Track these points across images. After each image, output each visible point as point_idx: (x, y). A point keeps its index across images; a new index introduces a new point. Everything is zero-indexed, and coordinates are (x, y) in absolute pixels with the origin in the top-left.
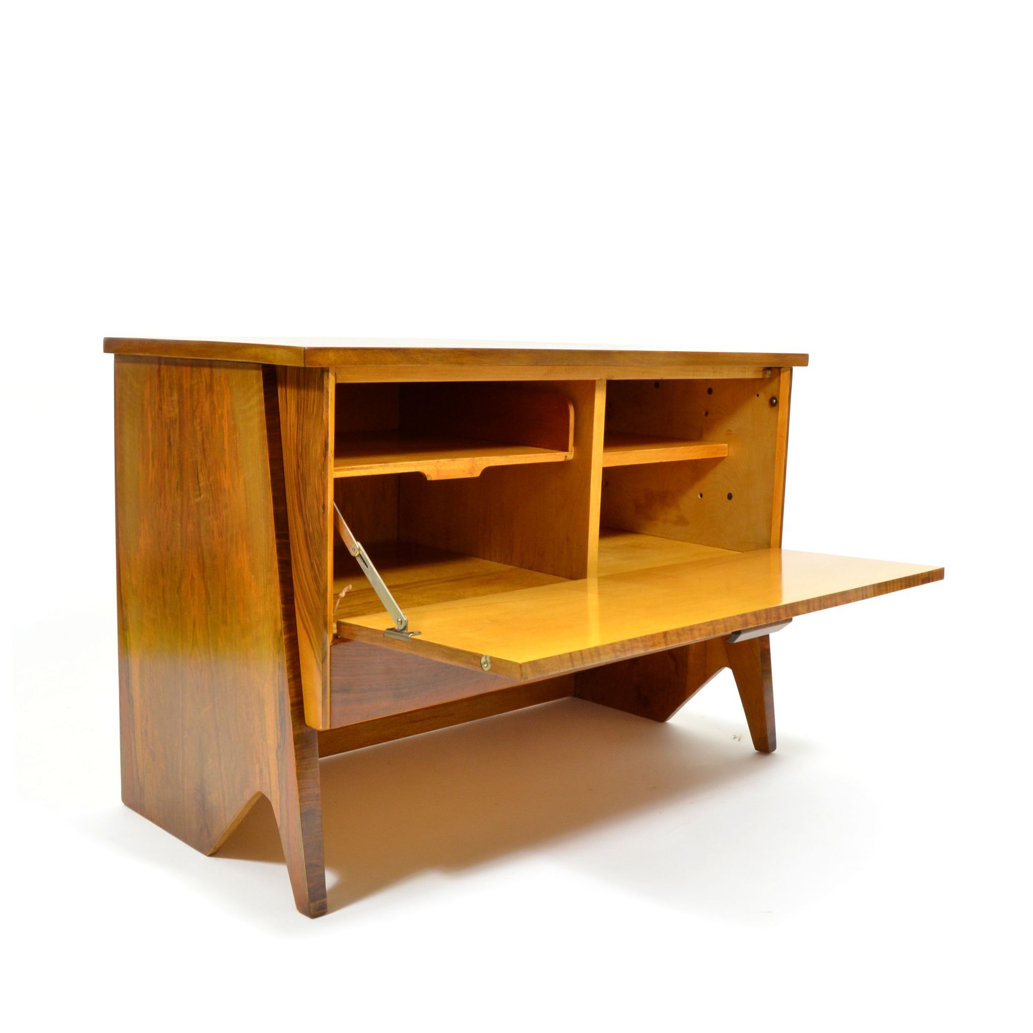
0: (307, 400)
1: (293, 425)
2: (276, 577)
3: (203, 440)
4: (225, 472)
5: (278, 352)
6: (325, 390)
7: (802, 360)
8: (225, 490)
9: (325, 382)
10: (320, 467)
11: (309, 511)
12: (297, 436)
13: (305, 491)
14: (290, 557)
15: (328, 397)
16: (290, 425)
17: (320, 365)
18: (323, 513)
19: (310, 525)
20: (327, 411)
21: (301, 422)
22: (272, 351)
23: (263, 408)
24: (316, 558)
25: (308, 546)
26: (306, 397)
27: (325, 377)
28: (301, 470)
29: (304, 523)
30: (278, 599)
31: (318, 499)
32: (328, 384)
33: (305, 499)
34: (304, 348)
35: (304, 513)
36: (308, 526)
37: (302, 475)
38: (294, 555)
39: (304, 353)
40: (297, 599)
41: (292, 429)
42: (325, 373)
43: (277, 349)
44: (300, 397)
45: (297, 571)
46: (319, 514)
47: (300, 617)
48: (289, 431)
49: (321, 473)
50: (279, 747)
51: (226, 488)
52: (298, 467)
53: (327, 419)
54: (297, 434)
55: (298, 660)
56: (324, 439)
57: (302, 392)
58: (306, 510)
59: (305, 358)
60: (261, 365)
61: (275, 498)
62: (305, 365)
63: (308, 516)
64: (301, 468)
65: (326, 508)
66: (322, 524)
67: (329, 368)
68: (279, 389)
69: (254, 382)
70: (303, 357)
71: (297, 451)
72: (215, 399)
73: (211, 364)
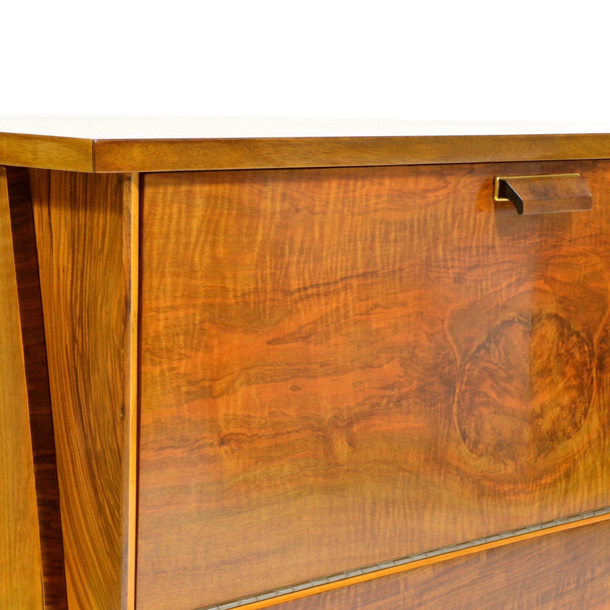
0: (91, 229)
2: (35, 531)
5: (41, 146)
6: (125, 211)
9: (125, 198)
10: (117, 341)
11: (96, 415)
12: (72, 290)
13: (87, 381)
14: (58, 494)
15: (130, 223)
16: (59, 270)
17: (119, 169)
18: (123, 419)
19: (98, 439)
20: (129, 248)
21: (80, 265)
22: (29, 146)
23: (10, 241)
24: (109, 494)
25: (92, 477)
26: (88, 224)
27: (125, 189)
28: (80, 346)
29: (86, 437)
30: (38, 568)
31: (112, 395)
32: (130, 201)
33: (86, 396)
34: (93, 141)
35: (85, 419)
36: (94, 441)
37: (82, 356)
38: (66, 492)
39: (94, 151)
40: (70, 567)
41: (61, 276)
42: (126, 183)
43: (39, 141)
44: (77, 223)
45: (71, 519)
46: (114, 419)
47: (75, 599)
49: (119, 351)
52: (74, 340)
53: (129, 261)
54: (72, 285)
56: (123, 293)
57: (82, 213)
58: (88, 413)
59: (94, 159)
60: (4, 169)
61: (31, 394)
62: (94, 169)
63: (92, 423)
64: (80, 342)
65: (126, 410)
66: (119, 437)
67: (130, 174)
68: (36, 210)
70: (91, 157)
71: (72, 314)
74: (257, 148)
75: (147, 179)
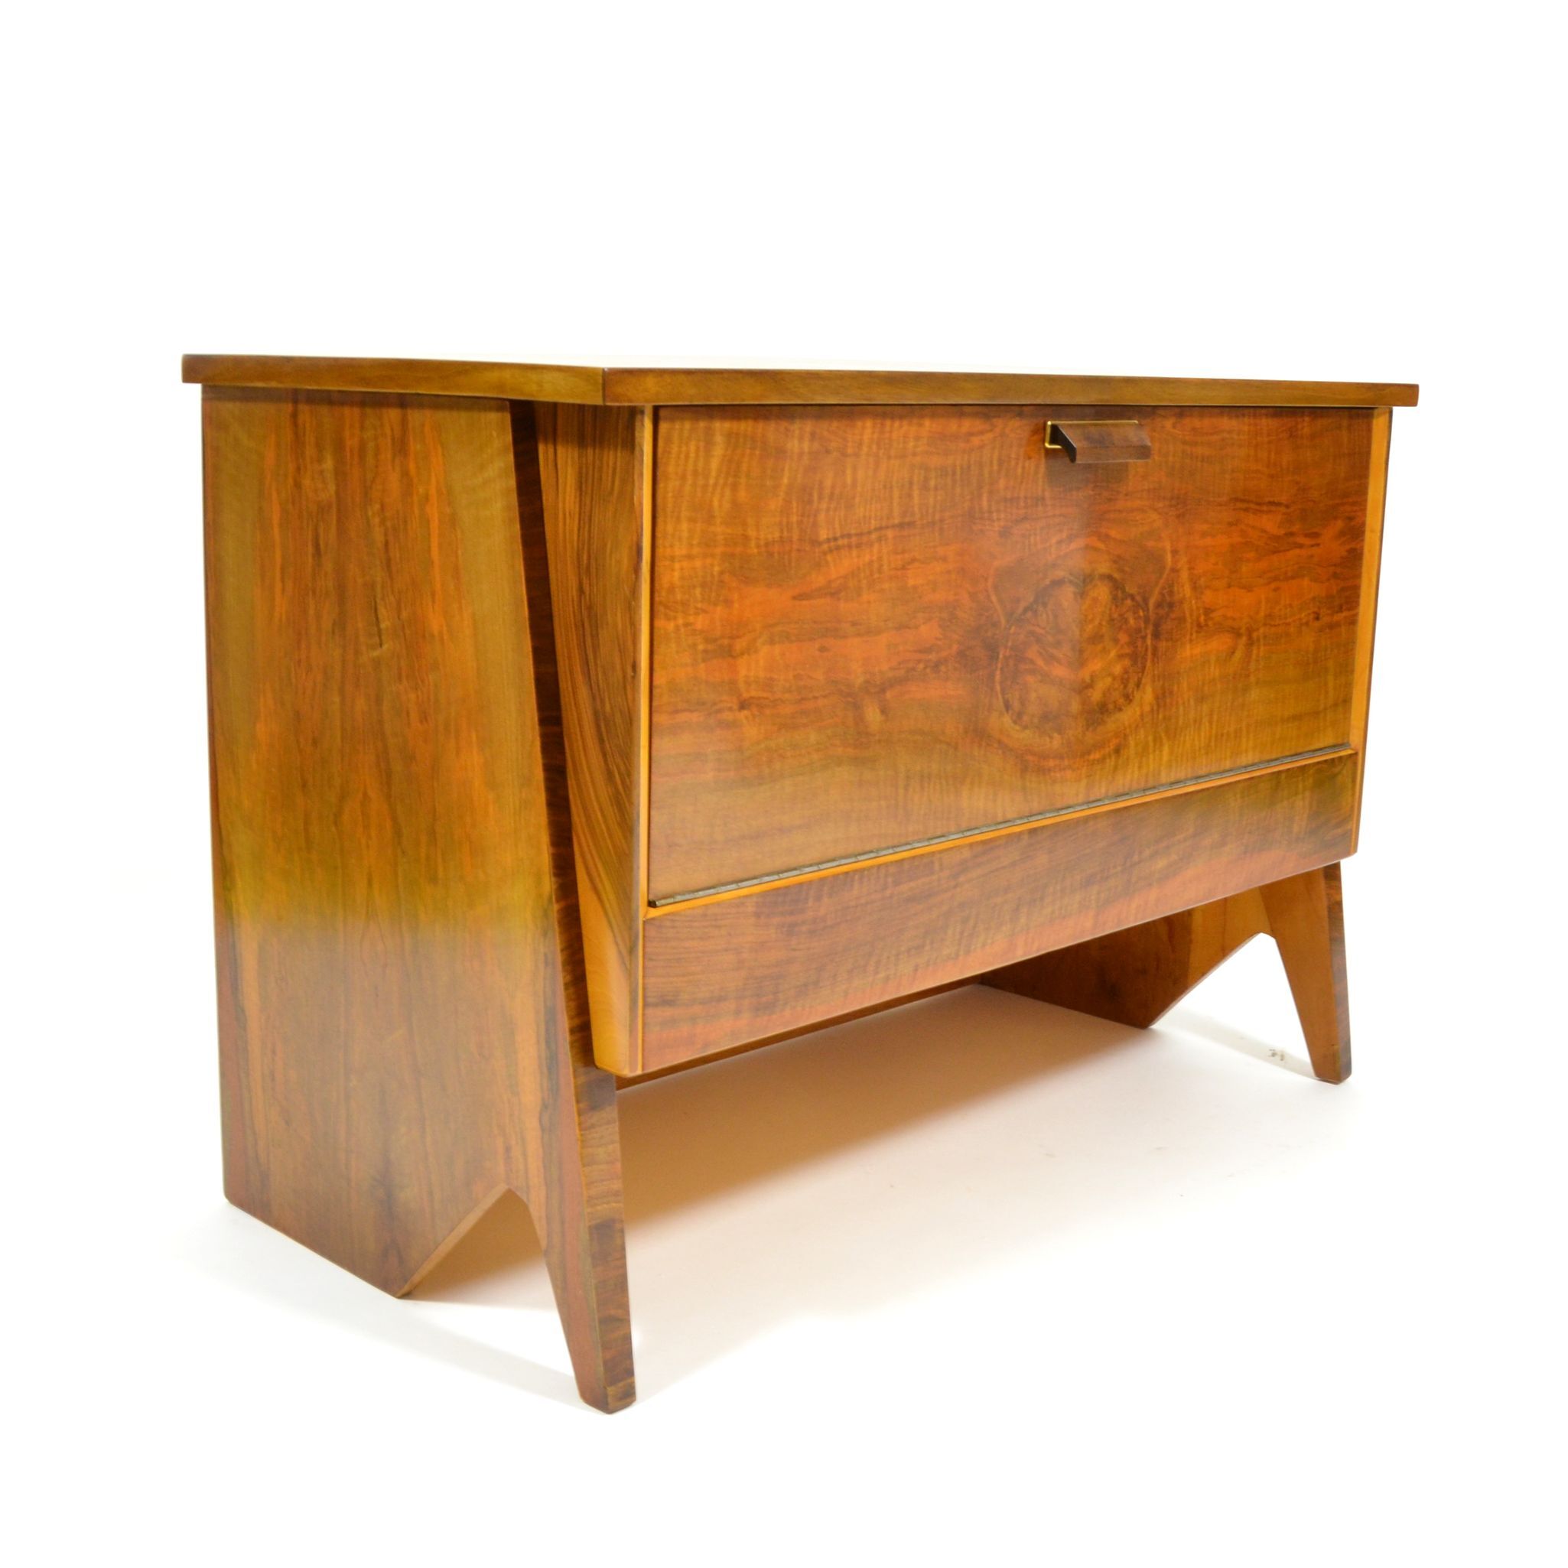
0: (601, 468)
1: (570, 513)
2: (540, 798)
3: (387, 544)
4: (434, 602)
5: (548, 377)
6: (637, 449)
7: (1408, 395)
8: (432, 636)
9: (637, 434)
10: (628, 593)
11: (604, 673)
12: (579, 536)
13: (595, 636)
14: (564, 760)
15: (643, 461)
16: (565, 515)
17: (630, 401)
18: (633, 677)
19: (607, 700)
20: (641, 489)
21: (588, 508)
22: (534, 376)
23: (512, 482)
24: (619, 761)
25: (601, 741)
26: (597, 462)
27: (638, 424)
28: (588, 597)
29: (594, 698)
30: (545, 838)
31: (622, 651)
32: (642, 437)
33: (595, 652)
34: (603, 370)
35: (593, 678)
36: (602, 701)
37: (590, 608)
38: (573, 757)
39: (604, 380)
40: (578, 837)
41: (568, 521)
42: (639, 417)
43: (544, 371)
44: (584, 462)
45: (579, 785)
46: (624, 677)
47: (584, 870)
48: (561, 525)
49: (630, 604)
50: (545, 1106)
51: (436, 633)
52: (581, 591)
53: (641, 504)
54: (579, 530)
55: (581, 949)
56: (635, 539)
57: (590, 451)
58: (596, 670)
59: (604, 389)
60: (508, 403)
61: (536, 651)
62: (604, 397)
63: (601, 682)
64: (587, 593)
65: (638, 670)
66: (630, 697)
67: (643, 406)
68: (541, 448)
69: (495, 434)
70: (600, 387)
71: (579, 562)
72: (412, 467)
73: (403, 402)
74: (784, 380)
75: (662, 413)
